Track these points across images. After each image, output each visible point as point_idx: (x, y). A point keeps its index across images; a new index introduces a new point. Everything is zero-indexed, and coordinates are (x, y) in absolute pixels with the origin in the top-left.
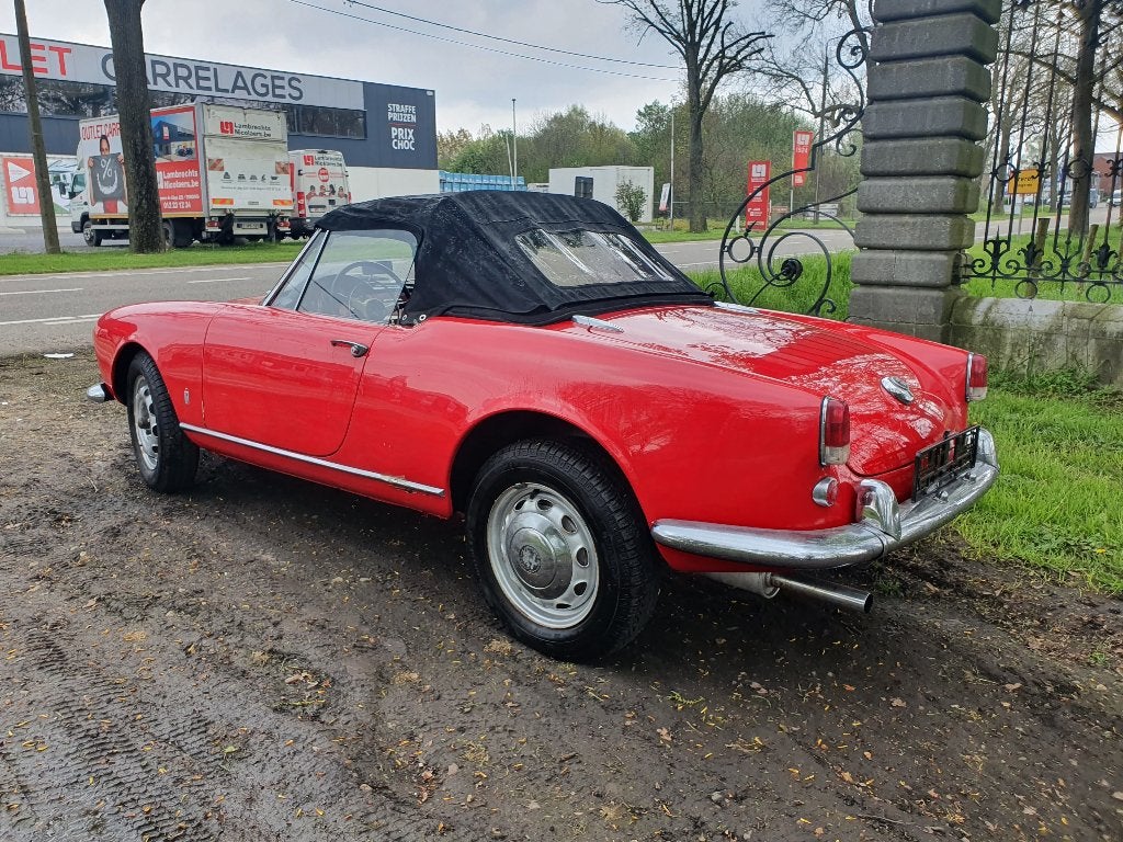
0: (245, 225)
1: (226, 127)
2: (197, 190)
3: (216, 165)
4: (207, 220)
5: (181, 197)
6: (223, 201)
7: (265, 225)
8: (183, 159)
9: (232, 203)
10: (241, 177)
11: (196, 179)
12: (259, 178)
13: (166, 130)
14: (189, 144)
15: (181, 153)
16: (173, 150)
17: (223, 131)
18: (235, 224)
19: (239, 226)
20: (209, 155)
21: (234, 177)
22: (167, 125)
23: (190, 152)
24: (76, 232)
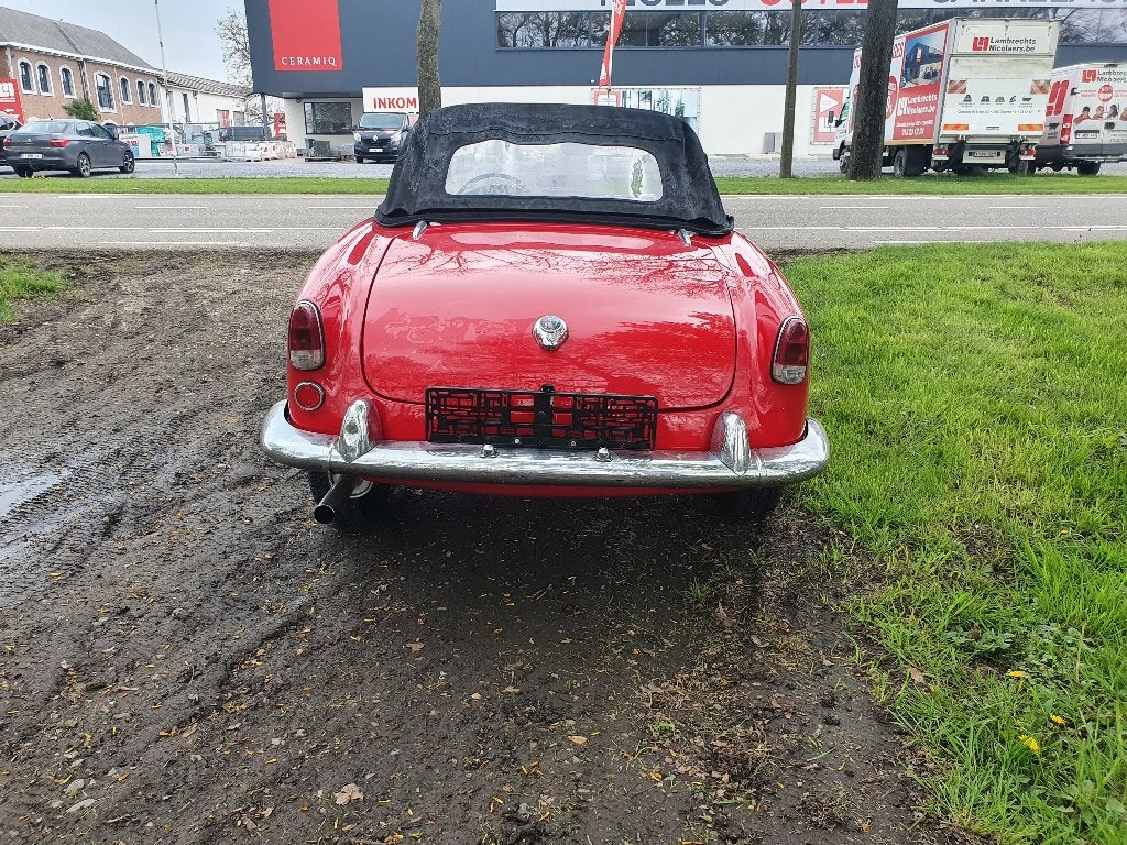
0: (979, 152)
1: (980, 44)
2: (932, 116)
3: (957, 87)
4: (935, 148)
5: (918, 123)
6: (957, 127)
7: (1003, 153)
8: (928, 82)
9: (967, 128)
10: (986, 99)
11: (934, 103)
12: (1007, 99)
13: (920, 51)
14: (936, 66)
15: (927, 76)
16: (921, 74)
17: (975, 47)
18: (966, 153)
19: (970, 154)
20: (951, 77)
21: (976, 98)
22: (922, 46)
23: (935, 74)
24: (835, 159)
